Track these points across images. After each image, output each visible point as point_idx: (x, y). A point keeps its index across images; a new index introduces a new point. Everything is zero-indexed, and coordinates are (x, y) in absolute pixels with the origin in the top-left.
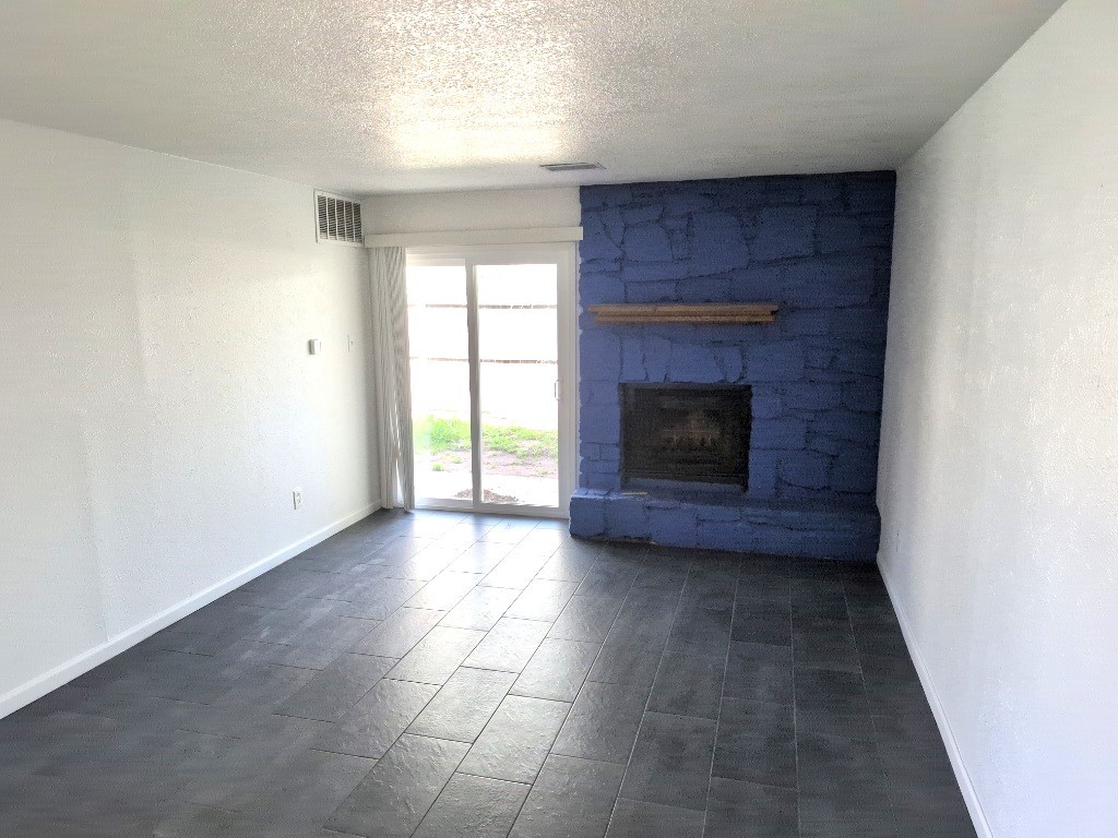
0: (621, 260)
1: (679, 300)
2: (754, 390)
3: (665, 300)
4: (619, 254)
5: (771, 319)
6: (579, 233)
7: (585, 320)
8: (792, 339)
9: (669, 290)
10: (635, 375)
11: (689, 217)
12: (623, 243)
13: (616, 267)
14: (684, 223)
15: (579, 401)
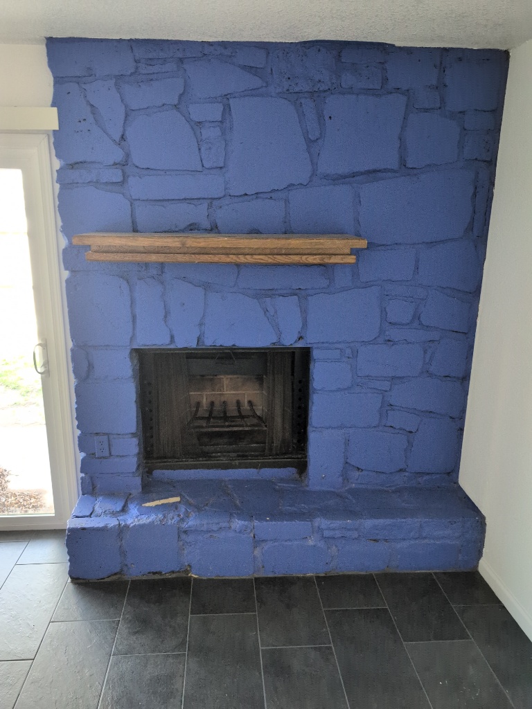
0: (123, 164)
1: (214, 229)
2: (316, 354)
3: (192, 228)
4: (118, 155)
5: (351, 259)
6: (50, 119)
7: (72, 257)
8: (367, 285)
9: (199, 214)
10: (155, 337)
11: (225, 100)
12: (123, 138)
13: (116, 176)
14: (215, 112)
15: (72, 376)
